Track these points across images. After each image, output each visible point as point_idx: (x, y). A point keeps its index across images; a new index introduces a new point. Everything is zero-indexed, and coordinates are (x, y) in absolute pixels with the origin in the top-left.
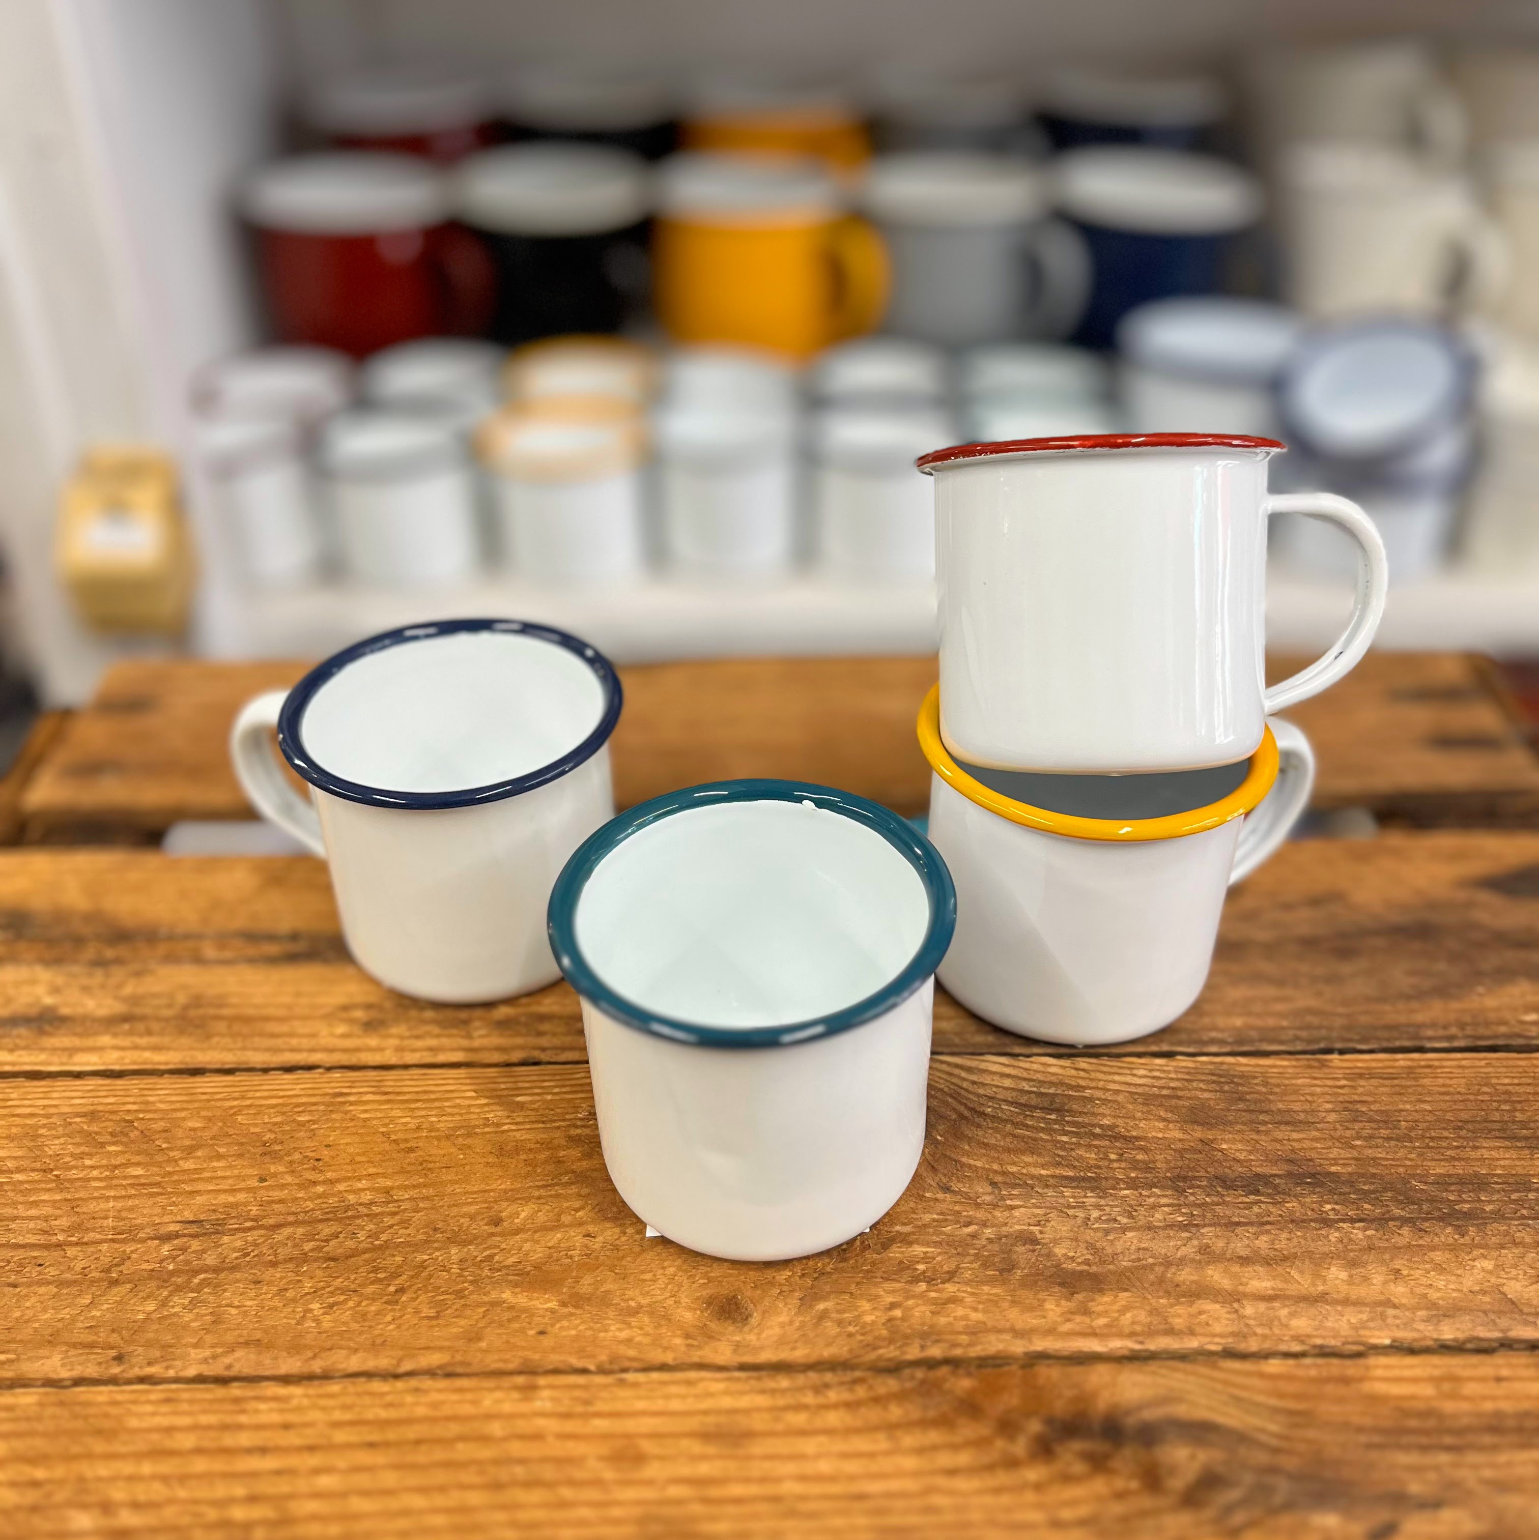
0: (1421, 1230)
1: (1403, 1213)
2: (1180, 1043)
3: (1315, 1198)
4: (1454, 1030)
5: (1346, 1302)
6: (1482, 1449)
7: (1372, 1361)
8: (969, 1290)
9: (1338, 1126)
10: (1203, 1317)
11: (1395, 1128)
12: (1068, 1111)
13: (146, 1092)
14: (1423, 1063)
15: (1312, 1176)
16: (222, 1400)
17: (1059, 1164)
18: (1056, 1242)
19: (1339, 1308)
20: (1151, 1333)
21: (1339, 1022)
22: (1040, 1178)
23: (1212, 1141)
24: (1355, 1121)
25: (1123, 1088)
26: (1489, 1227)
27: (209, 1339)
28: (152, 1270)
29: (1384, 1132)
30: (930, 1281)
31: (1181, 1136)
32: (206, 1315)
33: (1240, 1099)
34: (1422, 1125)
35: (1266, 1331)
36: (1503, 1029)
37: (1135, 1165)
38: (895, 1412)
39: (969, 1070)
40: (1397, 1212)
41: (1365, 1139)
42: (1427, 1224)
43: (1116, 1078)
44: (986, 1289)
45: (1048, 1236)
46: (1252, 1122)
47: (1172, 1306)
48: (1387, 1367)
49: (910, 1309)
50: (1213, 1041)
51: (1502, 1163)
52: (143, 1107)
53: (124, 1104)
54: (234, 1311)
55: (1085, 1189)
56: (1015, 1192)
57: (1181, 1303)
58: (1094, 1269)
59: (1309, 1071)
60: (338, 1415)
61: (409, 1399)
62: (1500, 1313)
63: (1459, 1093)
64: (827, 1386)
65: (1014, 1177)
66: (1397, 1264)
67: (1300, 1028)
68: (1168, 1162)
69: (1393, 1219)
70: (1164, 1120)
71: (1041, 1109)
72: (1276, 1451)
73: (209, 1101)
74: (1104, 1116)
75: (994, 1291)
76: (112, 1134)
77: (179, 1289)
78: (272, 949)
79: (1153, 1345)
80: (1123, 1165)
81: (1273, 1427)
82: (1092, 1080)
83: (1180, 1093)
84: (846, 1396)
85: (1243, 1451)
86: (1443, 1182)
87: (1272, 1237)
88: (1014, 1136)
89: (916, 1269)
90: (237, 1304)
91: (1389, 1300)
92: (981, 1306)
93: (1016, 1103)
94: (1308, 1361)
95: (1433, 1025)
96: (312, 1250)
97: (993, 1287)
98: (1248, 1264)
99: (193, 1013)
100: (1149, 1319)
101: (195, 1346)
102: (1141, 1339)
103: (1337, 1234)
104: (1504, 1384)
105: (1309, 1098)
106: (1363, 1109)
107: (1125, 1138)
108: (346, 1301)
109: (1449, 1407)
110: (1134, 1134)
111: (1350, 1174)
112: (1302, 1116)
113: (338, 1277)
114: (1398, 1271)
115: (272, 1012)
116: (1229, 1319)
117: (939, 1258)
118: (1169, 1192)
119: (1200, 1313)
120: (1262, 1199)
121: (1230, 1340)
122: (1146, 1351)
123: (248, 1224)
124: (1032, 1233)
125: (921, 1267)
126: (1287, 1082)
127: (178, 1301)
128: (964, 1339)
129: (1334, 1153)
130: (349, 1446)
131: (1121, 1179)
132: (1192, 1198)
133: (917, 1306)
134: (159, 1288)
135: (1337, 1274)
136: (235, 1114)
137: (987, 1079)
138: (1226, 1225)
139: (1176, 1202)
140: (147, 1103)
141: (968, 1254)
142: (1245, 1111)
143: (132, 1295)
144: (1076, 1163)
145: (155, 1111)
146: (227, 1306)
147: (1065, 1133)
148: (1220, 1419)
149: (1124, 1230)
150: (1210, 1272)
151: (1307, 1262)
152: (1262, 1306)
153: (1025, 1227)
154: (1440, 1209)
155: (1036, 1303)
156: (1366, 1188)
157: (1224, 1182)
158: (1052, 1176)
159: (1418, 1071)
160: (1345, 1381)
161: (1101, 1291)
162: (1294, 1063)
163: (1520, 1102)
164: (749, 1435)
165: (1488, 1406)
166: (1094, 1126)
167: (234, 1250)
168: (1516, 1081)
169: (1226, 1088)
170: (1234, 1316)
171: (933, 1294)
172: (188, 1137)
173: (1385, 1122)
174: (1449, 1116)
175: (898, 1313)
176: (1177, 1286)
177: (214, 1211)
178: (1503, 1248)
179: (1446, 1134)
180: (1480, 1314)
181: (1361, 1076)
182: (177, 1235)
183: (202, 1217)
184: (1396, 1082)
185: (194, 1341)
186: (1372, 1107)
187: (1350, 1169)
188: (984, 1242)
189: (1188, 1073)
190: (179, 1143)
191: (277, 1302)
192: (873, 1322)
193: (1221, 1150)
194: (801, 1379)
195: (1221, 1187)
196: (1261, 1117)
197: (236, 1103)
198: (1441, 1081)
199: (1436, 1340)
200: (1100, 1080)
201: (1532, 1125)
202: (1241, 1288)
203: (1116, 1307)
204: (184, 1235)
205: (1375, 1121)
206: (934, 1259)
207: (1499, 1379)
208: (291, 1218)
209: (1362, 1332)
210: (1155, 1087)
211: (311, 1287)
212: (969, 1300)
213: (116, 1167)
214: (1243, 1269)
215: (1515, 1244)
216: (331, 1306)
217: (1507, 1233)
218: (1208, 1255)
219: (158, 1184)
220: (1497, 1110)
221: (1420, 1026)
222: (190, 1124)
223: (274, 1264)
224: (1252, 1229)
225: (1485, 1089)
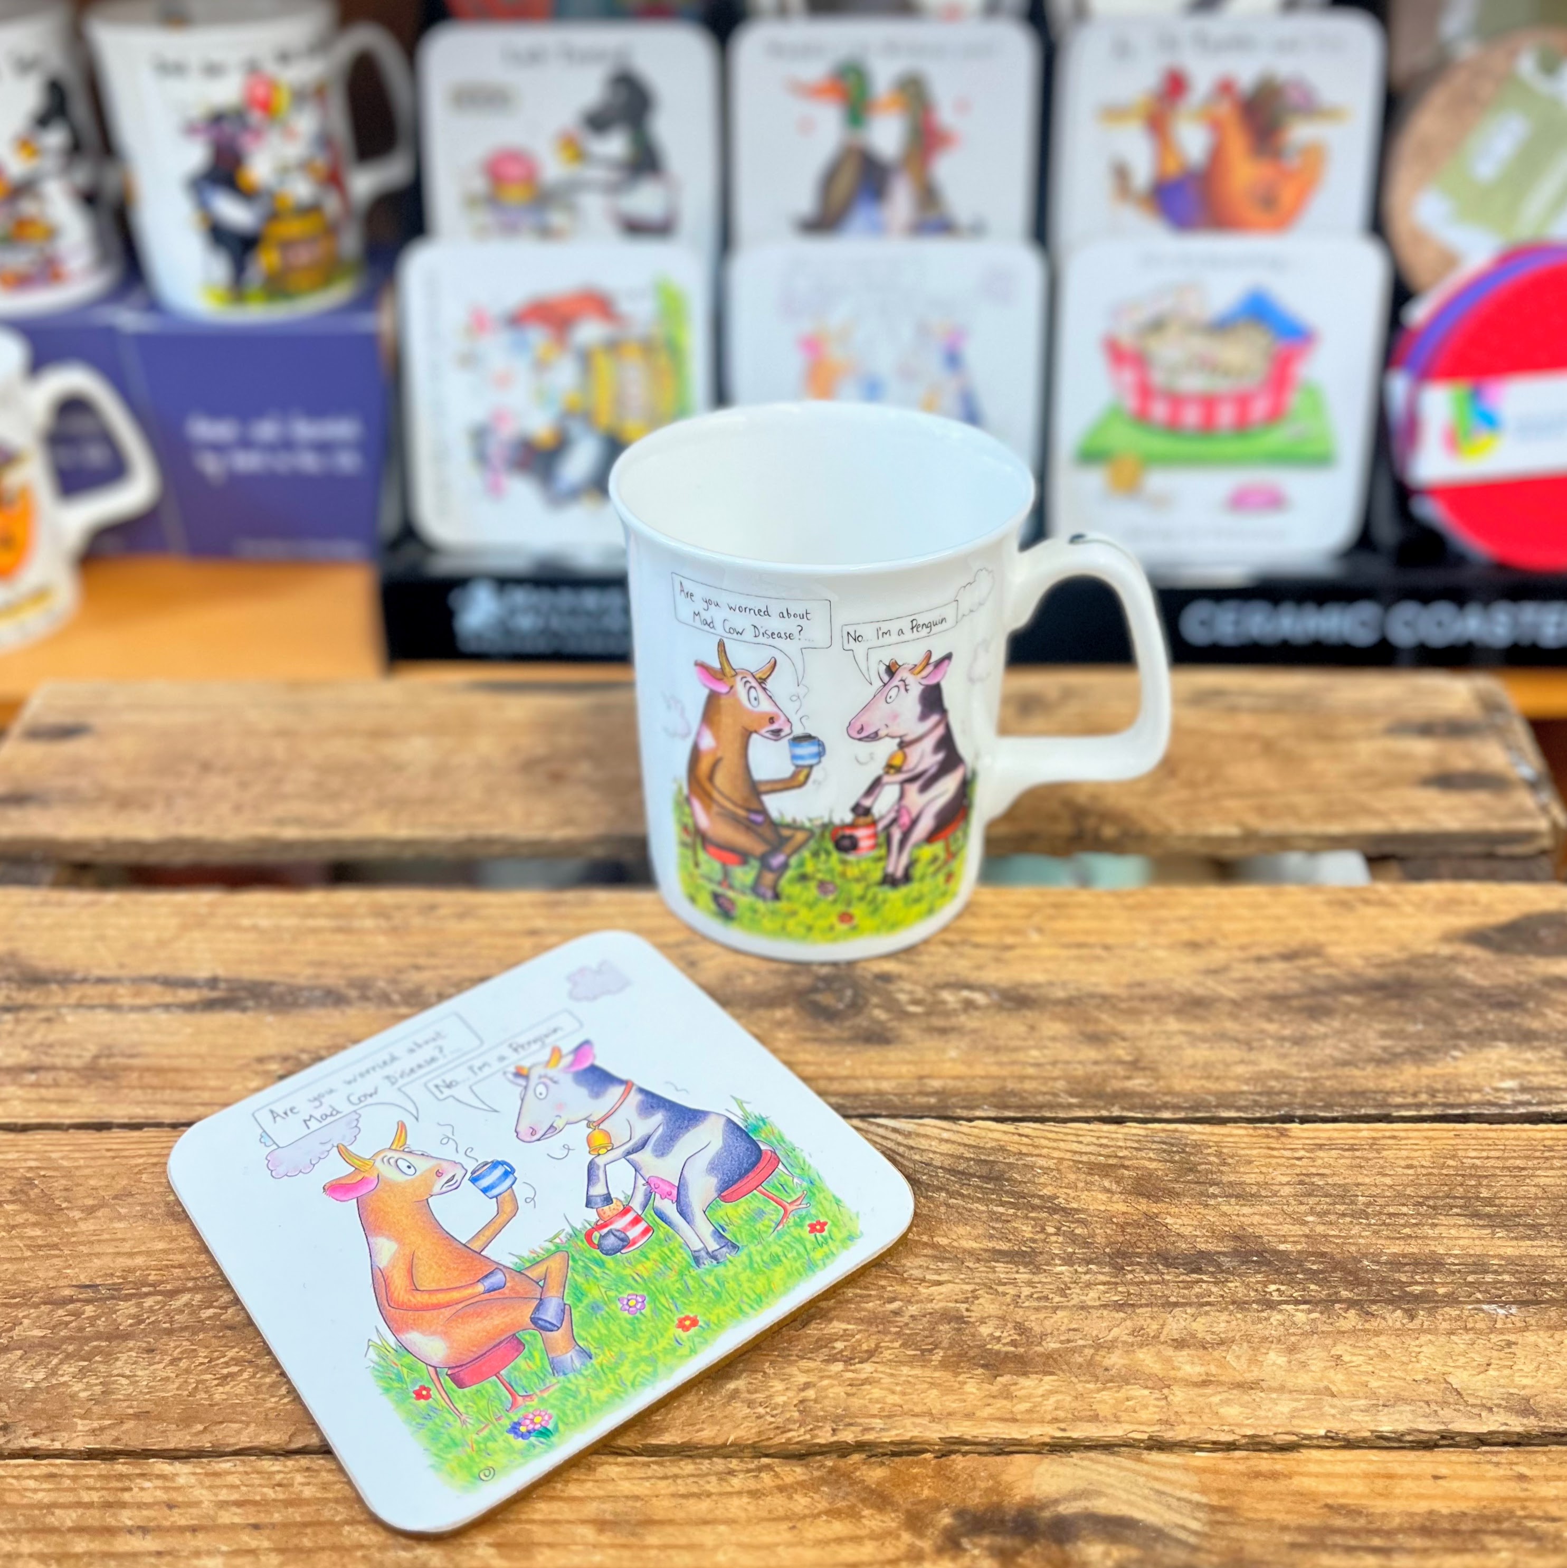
0: (1368, 1313)
1: (1350, 1295)
2: (1132, 1108)
3: (1260, 1277)
4: (1423, 1097)
5: (1282, 1389)
6: (1411, 1551)
7: (1305, 1453)
8: (888, 1371)
9: (1291, 1200)
10: (1130, 1403)
11: (1352, 1203)
12: (1007, 1180)
13: (49, 1148)
14: (1388, 1134)
15: (1259, 1254)
16: (106, 1477)
17: (991, 1237)
18: (983, 1321)
19: (1274, 1396)
20: (1076, 1419)
21: (1301, 1088)
22: (971, 1253)
23: (1157, 1215)
24: (1310, 1195)
25: (1068, 1156)
26: (1440, 1311)
27: (96, 1409)
28: (43, 1337)
29: (1341, 1208)
30: (848, 1361)
31: (1124, 1209)
32: (96, 1385)
33: (1191, 1170)
34: (1380, 1201)
35: (1196, 1420)
36: (1476, 1097)
37: (1073, 1239)
38: (801, 1502)
39: (908, 1135)
40: (1345, 1294)
41: (1318, 1215)
42: (1374, 1307)
43: (1062, 1145)
44: (905, 1370)
45: (975, 1315)
46: (1202, 1194)
47: (1099, 1391)
48: (1320, 1462)
49: (825, 1389)
50: (1165, 1106)
51: (1461, 1242)
52: (44, 1164)
53: (26, 1160)
54: (124, 1381)
55: (1016, 1264)
56: (946, 1266)
57: (1111, 1388)
58: (1022, 1350)
59: (1265, 1140)
60: (224, 1495)
61: (299, 1478)
62: (1445, 1404)
63: (1423, 1166)
64: (731, 1473)
65: (946, 1251)
66: (1338, 1350)
67: (1260, 1094)
68: (1107, 1236)
69: (1339, 1302)
70: (1108, 1191)
71: (979, 1177)
72: (1195, 1549)
73: (114, 1158)
74: (1045, 1185)
75: (913, 1372)
76: (11, 1192)
77: (69, 1356)
78: (191, 996)
79: (1078, 1432)
80: (1061, 1239)
81: (1195, 1525)
82: (1036, 1147)
83: (1127, 1163)
84: (752, 1485)
85: (1159, 1548)
86: (1396, 1263)
87: (1209, 1319)
88: (948, 1205)
89: (834, 1348)
90: (128, 1373)
91: (1327, 1388)
92: (898, 1388)
93: (954, 1170)
94: (1238, 1454)
95: (1403, 1093)
96: (209, 1318)
97: (912, 1367)
98: (1183, 1347)
99: (103, 1062)
100: (1074, 1404)
101: (82, 1417)
102: (1062, 1425)
103: (1279, 1317)
104: (1440, 1482)
105: (1264, 1170)
106: (1320, 1183)
107: (1064, 1209)
108: (241, 1372)
109: (1380, 1506)
110: (1075, 1205)
111: (1299, 1252)
112: (1254, 1189)
113: (233, 1347)
114: (1339, 1357)
115: (183, 1062)
116: (1157, 1407)
117: (858, 1337)
118: (1107, 1269)
119: (1128, 1399)
120: (1205, 1278)
121: (1157, 1428)
122: (1069, 1438)
123: (145, 1290)
124: (958, 1310)
125: (839, 1345)
126: (1242, 1152)
127: (69, 1369)
128: (878, 1423)
129: (1285, 1229)
130: (233, 1527)
131: (1057, 1255)
132: (1130, 1276)
133: (832, 1386)
134: (49, 1355)
135: (1275, 1358)
136: (140, 1172)
137: (923, 1143)
138: (1163, 1305)
139: (1113, 1280)
140: (50, 1159)
141: (890, 1333)
142: (1196, 1183)
143: (21, 1362)
144: (1011, 1237)
145: (56, 1169)
146: (118, 1375)
147: (1002, 1204)
148: (1138, 1515)
149: (1055, 1309)
150: (1141, 1356)
151: (1245, 1345)
152: (1194, 1392)
153: (952, 1305)
154: (1390, 1292)
155: (957, 1385)
156: (1315, 1267)
157: (1166, 1259)
158: (986, 1250)
159: (1382, 1142)
160: (1274, 1476)
161: (1025, 1374)
162: (1251, 1132)
163: (1486, 1177)
164: (649, 1522)
165: (1422, 1506)
166: (1033, 1196)
167: (130, 1316)
168: (1484, 1154)
169: (1177, 1158)
170: (1163, 1403)
171: (849, 1375)
172: (89, 1196)
173: (1343, 1197)
174: (1409, 1191)
175: (811, 1394)
176: (1106, 1370)
177: (112, 1275)
178: (1453, 1334)
179: (1404, 1209)
180: (1422, 1404)
181: (1320, 1147)
182: (71, 1300)
183: (98, 1281)
184: (1358, 1154)
185: (83, 1412)
186: (1330, 1181)
187: (1299, 1247)
188: (906, 1319)
189: (1138, 1141)
190: (80, 1203)
191: (170, 1372)
192: (785, 1403)
193: (1166, 1225)
194: (705, 1465)
195: (1163, 1265)
196: (1211, 1190)
197: (141, 1161)
198: (1404, 1153)
199: (1372, 1432)
200: (1044, 1147)
201: (1497, 1202)
202: (1172, 1373)
203: (1040, 1391)
204: (78, 1300)
205: (1331, 1196)
206: (853, 1336)
207: (1436, 1477)
208: (190, 1284)
209: (1295, 1422)
210: (1100, 1155)
211: (205, 1357)
212: (886, 1380)
213: (13, 1227)
214: (1178, 1353)
215: (1466, 1329)
216: (225, 1377)
217: (1459, 1318)
218: (1142, 1338)
219: (55, 1246)
220: (1461, 1185)
221: (1389, 1093)
222: (92, 1182)
223: (170, 1332)
224: (1189, 1310)
225: (1451, 1162)
